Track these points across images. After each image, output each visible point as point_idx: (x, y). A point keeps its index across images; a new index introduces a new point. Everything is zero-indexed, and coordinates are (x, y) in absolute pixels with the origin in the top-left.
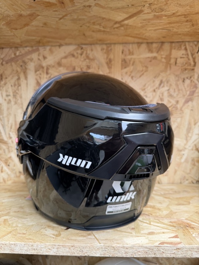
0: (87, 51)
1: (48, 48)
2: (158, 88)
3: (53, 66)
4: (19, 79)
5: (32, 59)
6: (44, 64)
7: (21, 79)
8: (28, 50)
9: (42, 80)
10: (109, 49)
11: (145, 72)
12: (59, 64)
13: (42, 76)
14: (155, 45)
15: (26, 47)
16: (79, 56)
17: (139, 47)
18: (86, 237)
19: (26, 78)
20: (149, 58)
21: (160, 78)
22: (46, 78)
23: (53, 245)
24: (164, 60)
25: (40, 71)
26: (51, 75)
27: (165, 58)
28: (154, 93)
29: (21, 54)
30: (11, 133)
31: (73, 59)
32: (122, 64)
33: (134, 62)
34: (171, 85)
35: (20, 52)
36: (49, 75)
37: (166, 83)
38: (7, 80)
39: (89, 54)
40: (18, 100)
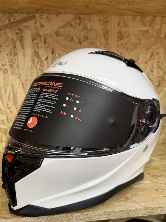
0: (84, 21)
1: (45, 15)
2: (150, 60)
3: (51, 36)
4: (15, 47)
5: (29, 27)
6: (42, 33)
7: (18, 48)
8: (24, 16)
9: (39, 49)
10: (106, 20)
11: (139, 44)
12: (57, 34)
13: (40, 45)
14: (148, 19)
15: (21, 13)
16: (77, 26)
17: (134, 20)
18: (126, 202)
19: (23, 47)
20: (142, 31)
21: (151, 50)
22: (44, 47)
23: (105, 212)
24: (155, 34)
25: (38, 40)
26: (49, 44)
27: (156, 32)
28: (146, 65)
29: (16, 20)
30: (9, 103)
31: (71, 29)
32: (118, 36)
33: (129, 34)
34: (160, 57)
35: (15, 19)
36: (47, 45)
37: (156, 55)
38: (2, 48)
39: (87, 24)
40: (15, 69)
